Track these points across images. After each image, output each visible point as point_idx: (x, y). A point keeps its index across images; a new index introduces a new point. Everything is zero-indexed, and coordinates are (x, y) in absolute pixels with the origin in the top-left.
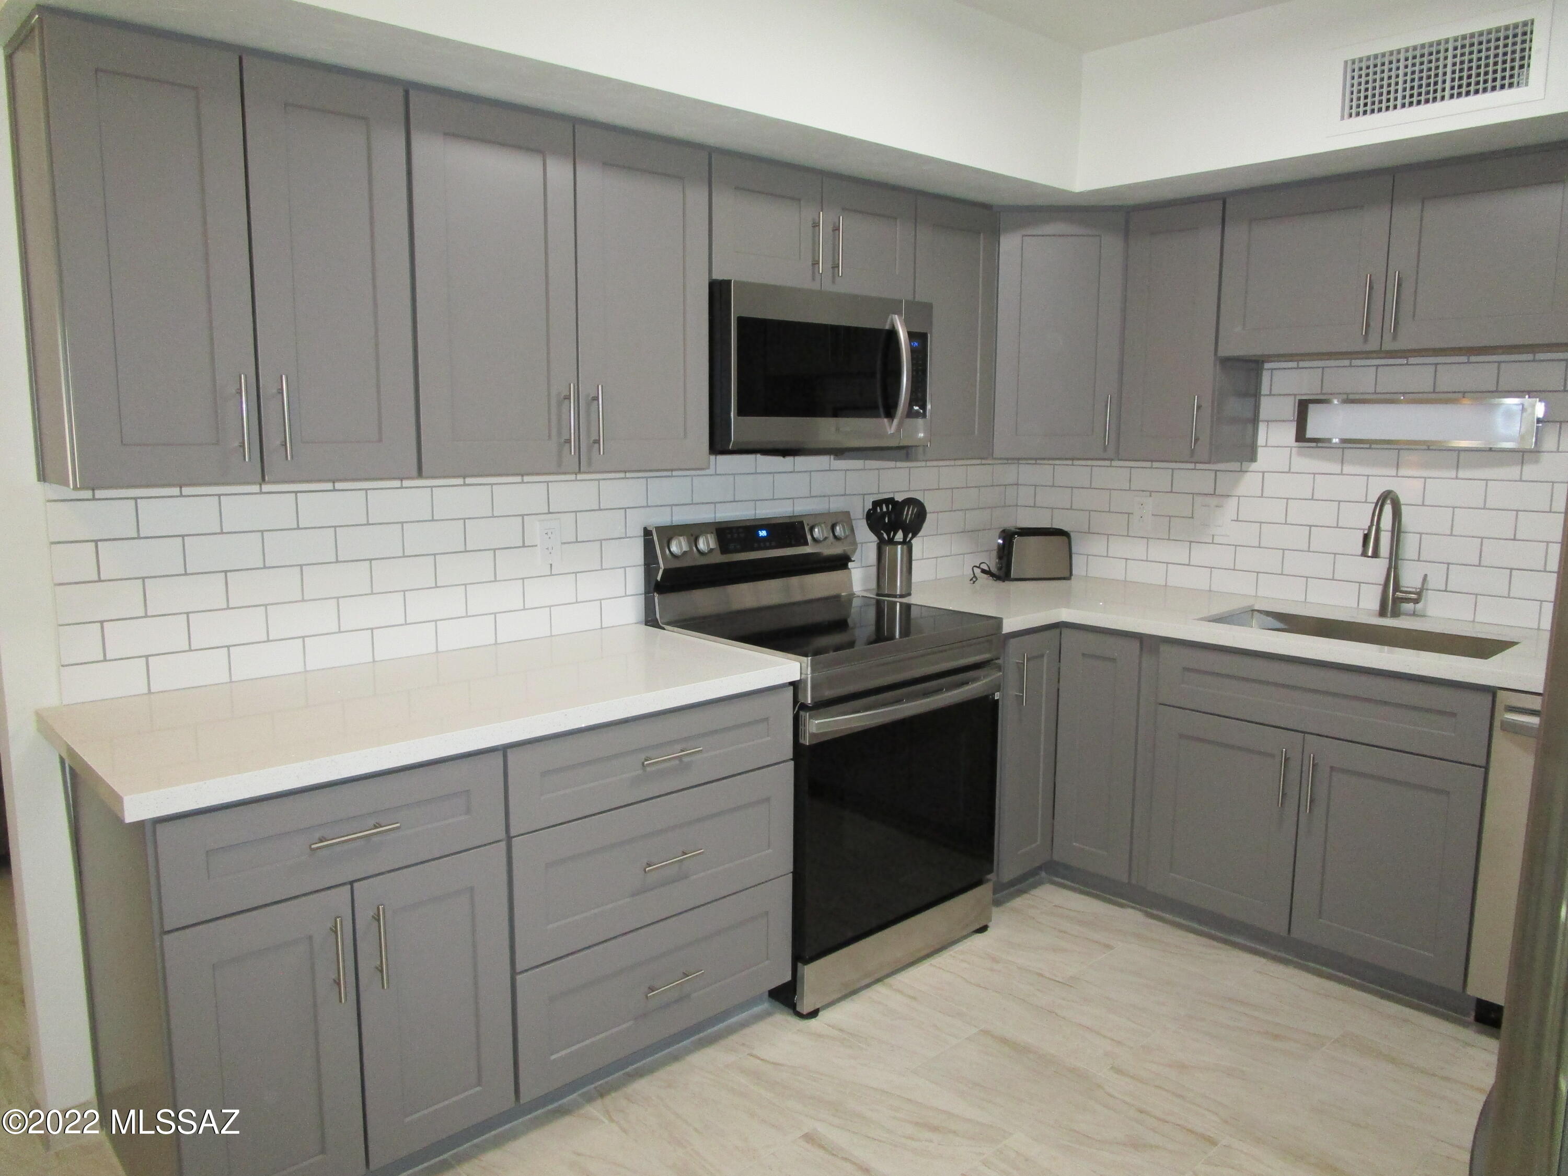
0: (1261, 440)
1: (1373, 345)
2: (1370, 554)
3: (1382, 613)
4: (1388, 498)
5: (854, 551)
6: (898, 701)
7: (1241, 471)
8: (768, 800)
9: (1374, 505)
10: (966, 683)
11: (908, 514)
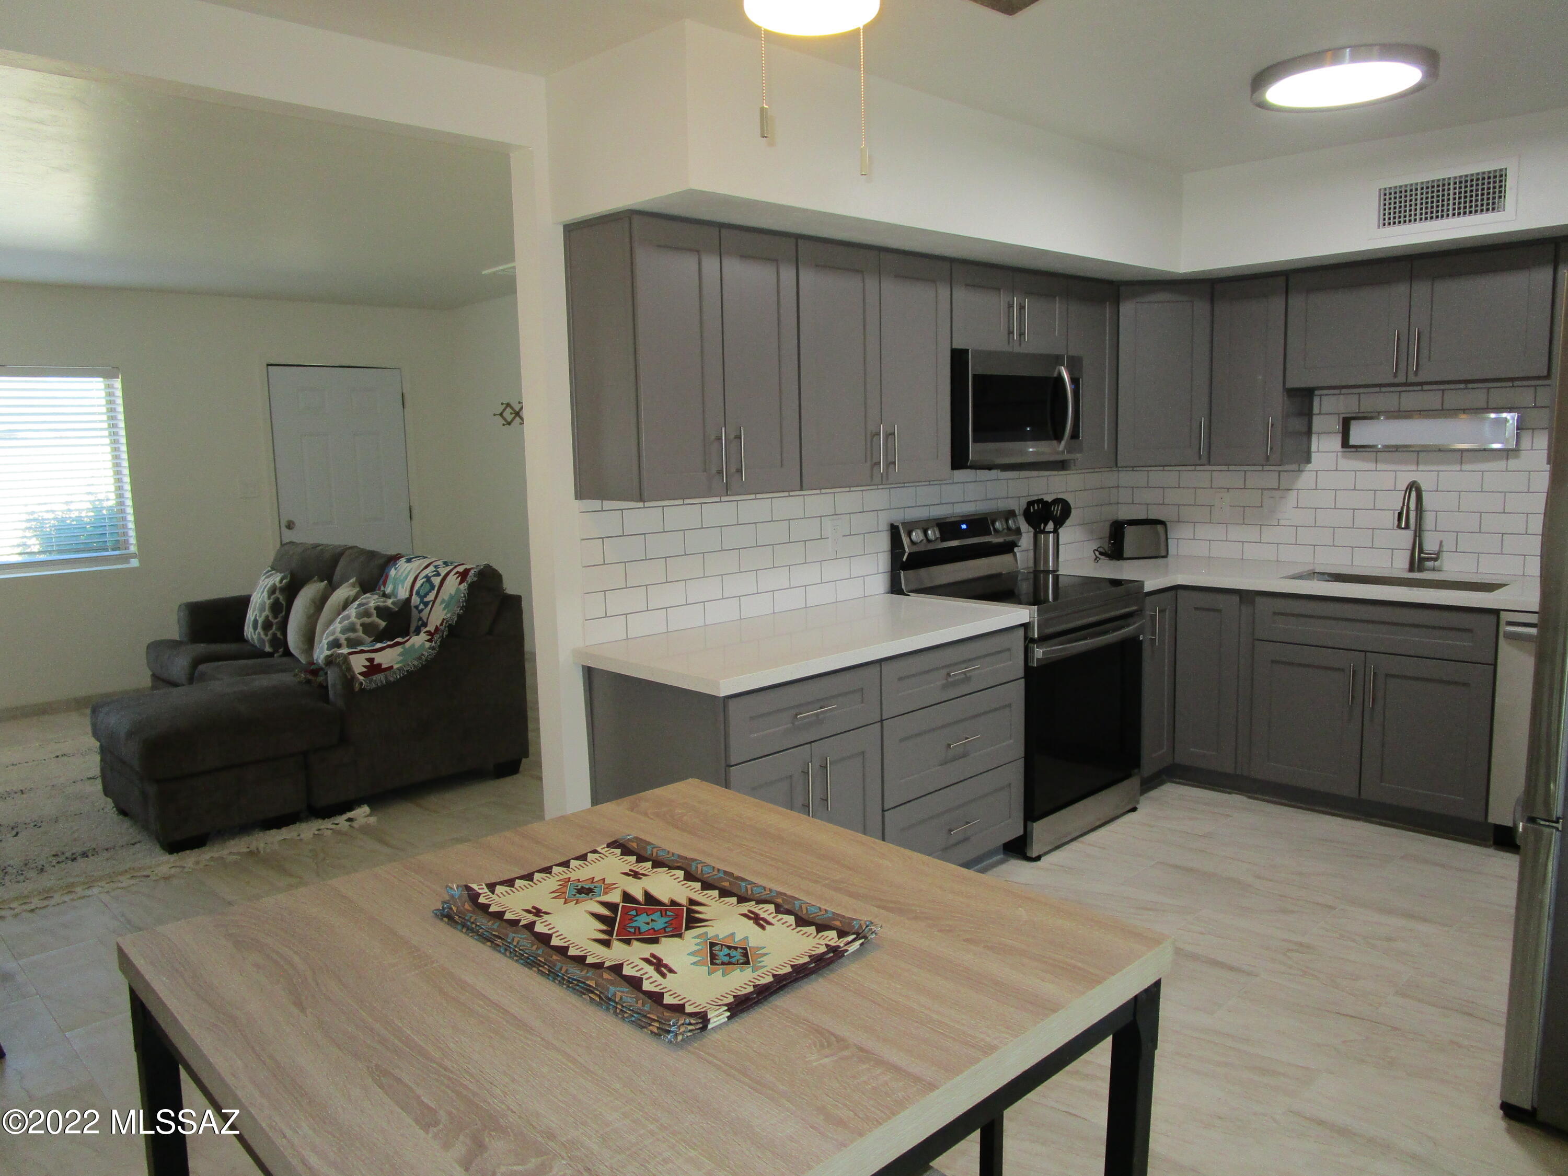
0: (1314, 447)
1: (1401, 379)
2: (1403, 526)
3: (1411, 569)
4: (1414, 487)
5: (1019, 539)
6: (1085, 638)
7: (1299, 471)
8: (1010, 705)
9: (1404, 492)
10: (1122, 627)
11: (1057, 510)
